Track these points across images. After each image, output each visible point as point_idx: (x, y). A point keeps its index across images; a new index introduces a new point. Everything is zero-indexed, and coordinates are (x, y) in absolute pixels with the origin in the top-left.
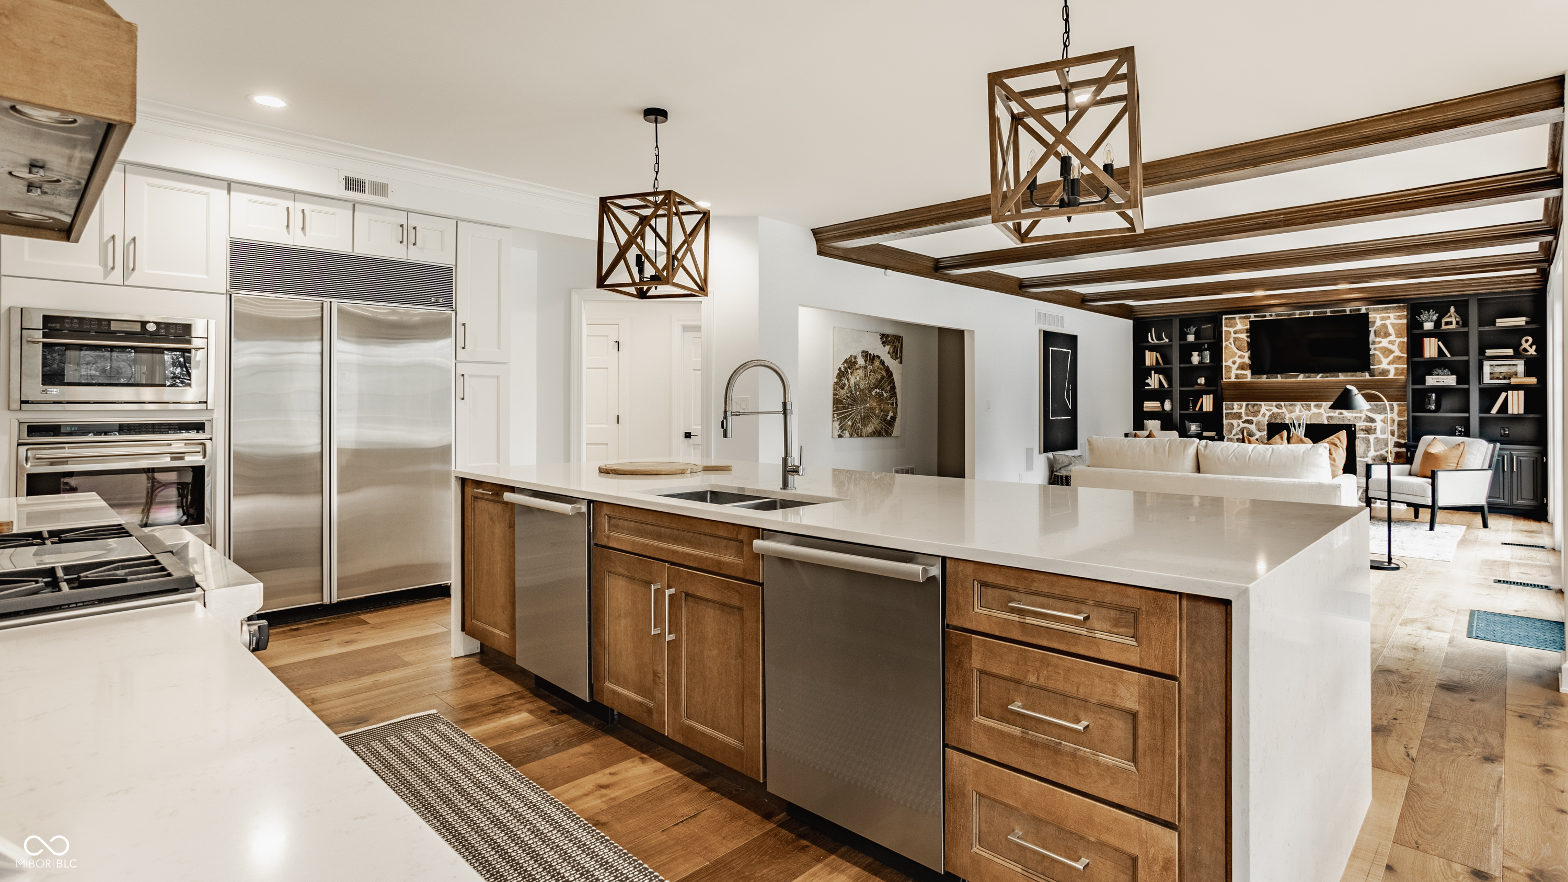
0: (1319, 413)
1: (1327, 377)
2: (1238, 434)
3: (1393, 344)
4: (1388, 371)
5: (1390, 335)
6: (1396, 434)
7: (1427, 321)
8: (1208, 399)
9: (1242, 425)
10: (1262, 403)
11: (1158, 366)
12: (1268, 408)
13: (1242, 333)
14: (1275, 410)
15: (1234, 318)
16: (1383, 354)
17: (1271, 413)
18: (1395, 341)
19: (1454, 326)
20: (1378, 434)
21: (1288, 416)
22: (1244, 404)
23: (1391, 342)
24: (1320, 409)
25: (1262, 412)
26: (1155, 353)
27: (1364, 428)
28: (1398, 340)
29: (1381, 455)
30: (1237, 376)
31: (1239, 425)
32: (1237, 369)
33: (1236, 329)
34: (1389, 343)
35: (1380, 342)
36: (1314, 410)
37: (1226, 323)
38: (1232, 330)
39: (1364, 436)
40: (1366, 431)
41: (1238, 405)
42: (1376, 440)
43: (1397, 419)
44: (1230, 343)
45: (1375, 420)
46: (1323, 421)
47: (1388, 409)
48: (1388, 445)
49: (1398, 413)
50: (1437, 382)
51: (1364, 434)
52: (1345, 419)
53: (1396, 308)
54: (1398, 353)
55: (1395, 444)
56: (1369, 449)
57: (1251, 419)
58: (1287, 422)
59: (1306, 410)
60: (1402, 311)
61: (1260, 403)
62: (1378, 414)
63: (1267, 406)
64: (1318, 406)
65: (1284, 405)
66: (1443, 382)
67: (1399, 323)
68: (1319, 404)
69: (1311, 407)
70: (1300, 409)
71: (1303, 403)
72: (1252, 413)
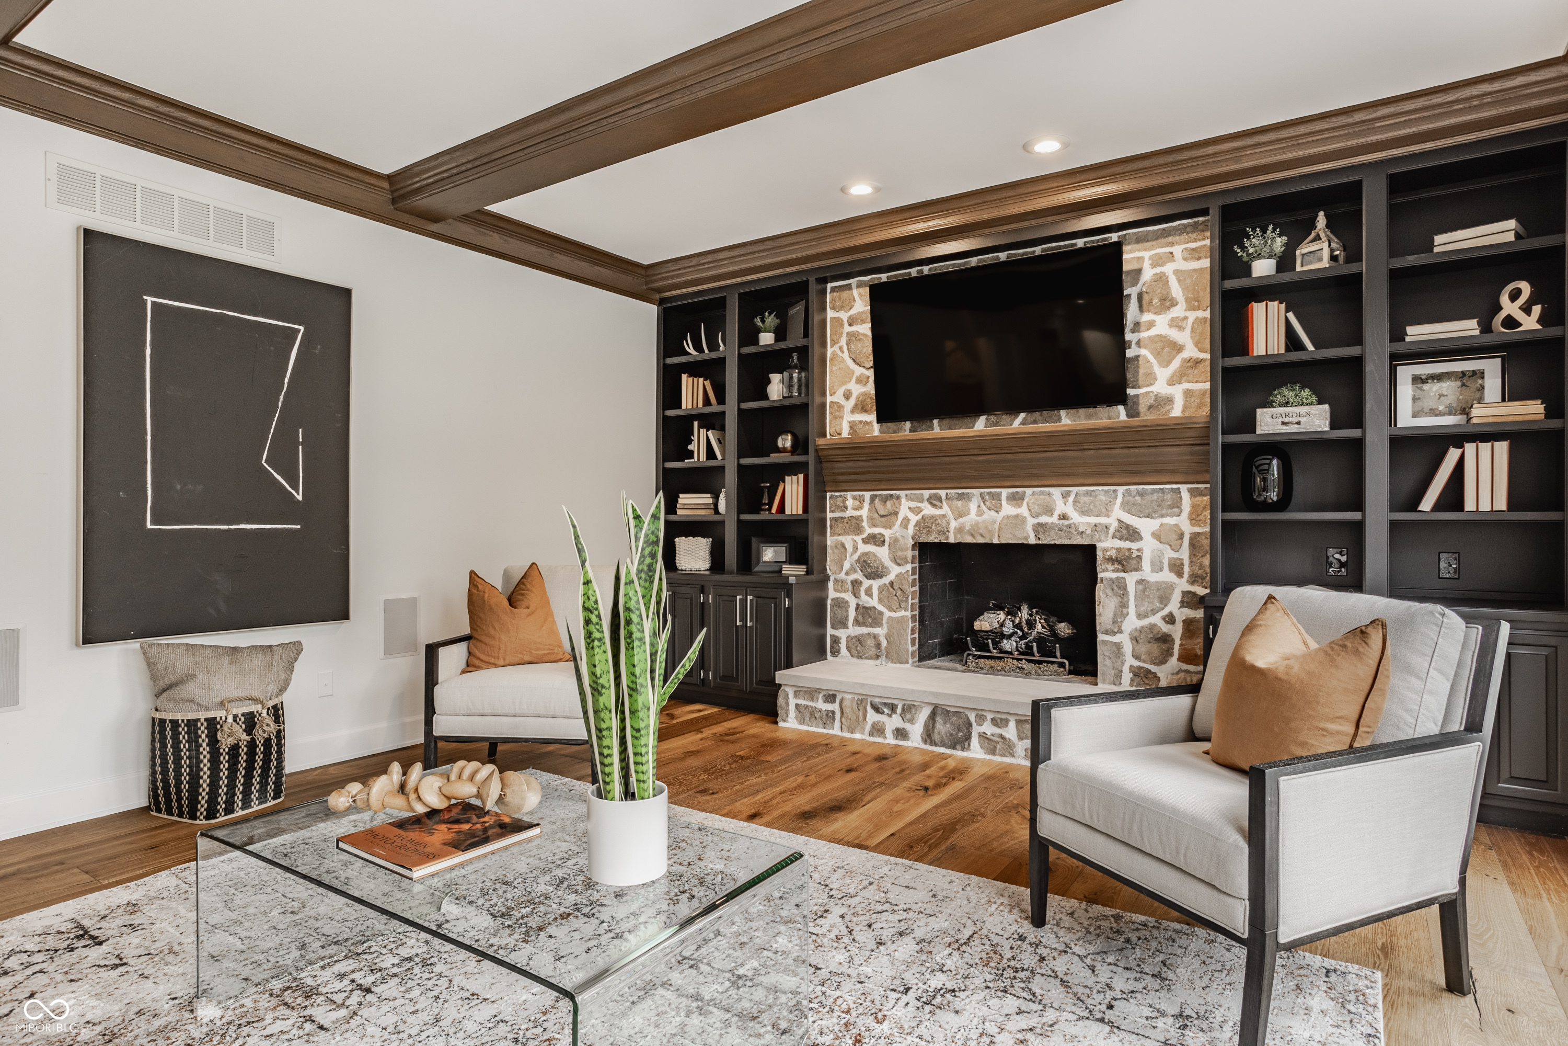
0: (1017, 517)
1: (1035, 422)
2: (855, 571)
3: (1181, 328)
4: (1170, 400)
5: (1174, 303)
6: (1186, 569)
7: (1259, 256)
8: (795, 486)
9: (863, 548)
10: (902, 493)
11: (708, 410)
13: (863, 322)
14: (928, 510)
15: (849, 287)
16: (1157, 354)
17: (920, 517)
18: (1186, 318)
19: (1325, 263)
20: (1147, 572)
21: (953, 525)
22: (867, 495)
23: (1176, 323)
24: (1020, 506)
25: (901, 516)
26: (701, 380)
27: (1113, 553)
28: (1192, 316)
29: (1152, 627)
30: (852, 425)
31: (856, 548)
32: (852, 412)
33: (853, 312)
34: (1171, 326)
35: (1151, 324)
36: (1008, 509)
37: (833, 300)
38: (844, 316)
40: (1119, 562)
41: (854, 498)
42: (1141, 587)
43: (1188, 529)
44: (841, 348)
45: (1138, 533)
46: (1026, 538)
47: (1169, 503)
48: (1169, 600)
49: (1191, 514)
50: (1283, 423)
51: (1113, 571)
52: (1073, 530)
53: (1188, 229)
54: (1191, 351)
55: (1183, 597)
56: (1125, 611)
57: (880, 534)
58: (952, 540)
59: (990, 509)
60: (1200, 237)
61: (898, 492)
62: (1145, 517)
63: (912, 500)
64: (1016, 499)
65: (944, 497)
66: (1299, 423)
67: (1195, 270)
68: (1017, 493)
69: (1000, 500)
70: (979, 506)
71: (982, 490)
72: (883, 519)
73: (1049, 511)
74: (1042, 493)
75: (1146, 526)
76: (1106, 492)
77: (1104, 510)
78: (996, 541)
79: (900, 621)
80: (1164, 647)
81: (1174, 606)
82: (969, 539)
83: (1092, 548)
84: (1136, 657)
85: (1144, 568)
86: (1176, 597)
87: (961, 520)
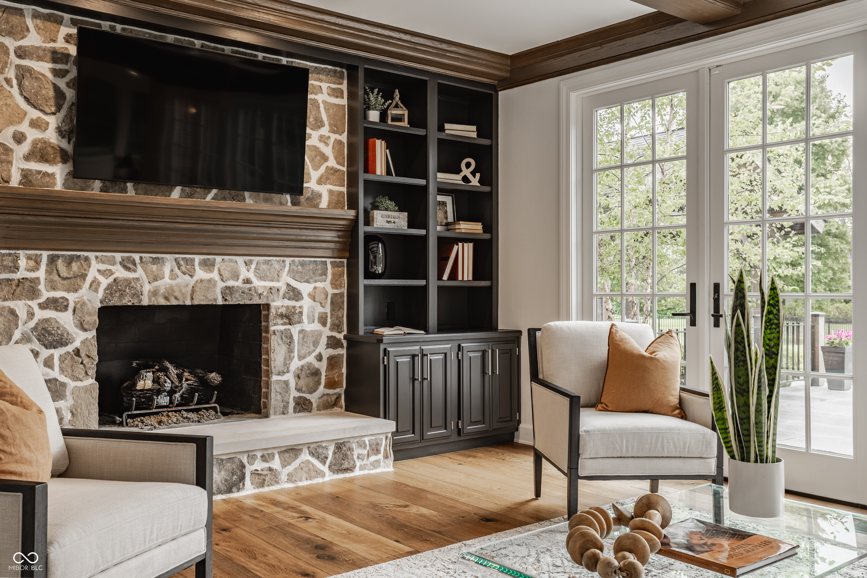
0: (210, 281)
1: (225, 199)
2: (29, 341)
3: (327, 144)
4: (319, 196)
5: (323, 125)
6: (329, 320)
7: (372, 107)
9: (41, 314)
10: (91, 255)
12: (103, 267)
14: (120, 273)
15: (20, 12)
16: (312, 160)
17: (111, 279)
18: (329, 137)
19: (406, 124)
20: (305, 323)
21: (147, 288)
22: (45, 255)
23: (324, 140)
24: (211, 271)
25: (89, 279)
27: (283, 311)
28: (334, 137)
29: (309, 365)
30: (26, 174)
31: (30, 314)
32: (26, 158)
33: (24, 42)
34: (320, 141)
36: (201, 274)
38: (11, 44)
39: (283, 328)
40: (287, 317)
41: (29, 257)
42: (302, 335)
43: (330, 291)
44: (7, 81)
45: (301, 294)
46: (215, 300)
47: (320, 272)
48: (318, 343)
49: (332, 280)
50: (388, 222)
51: (282, 324)
52: (253, 292)
53: (331, 73)
54: (332, 163)
55: (328, 341)
56: (292, 355)
57: (63, 298)
58: (145, 302)
59: (184, 273)
60: (337, 82)
61: (86, 254)
62: (305, 282)
63: (103, 262)
64: (208, 265)
65: (137, 260)
66: (394, 222)
67: (335, 105)
68: (209, 259)
69: (194, 265)
70: (172, 271)
71: (177, 256)
72: (65, 282)
73: (236, 276)
74: (231, 260)
75: (305, 288)
76: (278, 262)
77: (276, 276)
78: (188, 303)
79: (86, 389)
80: (316, 379)
81: (322, 348)
82: (162, 302)
83: (267, 306)
84: (298, 390)
85: (304, 321)
86: (324, 341)
87: (156, 284)
